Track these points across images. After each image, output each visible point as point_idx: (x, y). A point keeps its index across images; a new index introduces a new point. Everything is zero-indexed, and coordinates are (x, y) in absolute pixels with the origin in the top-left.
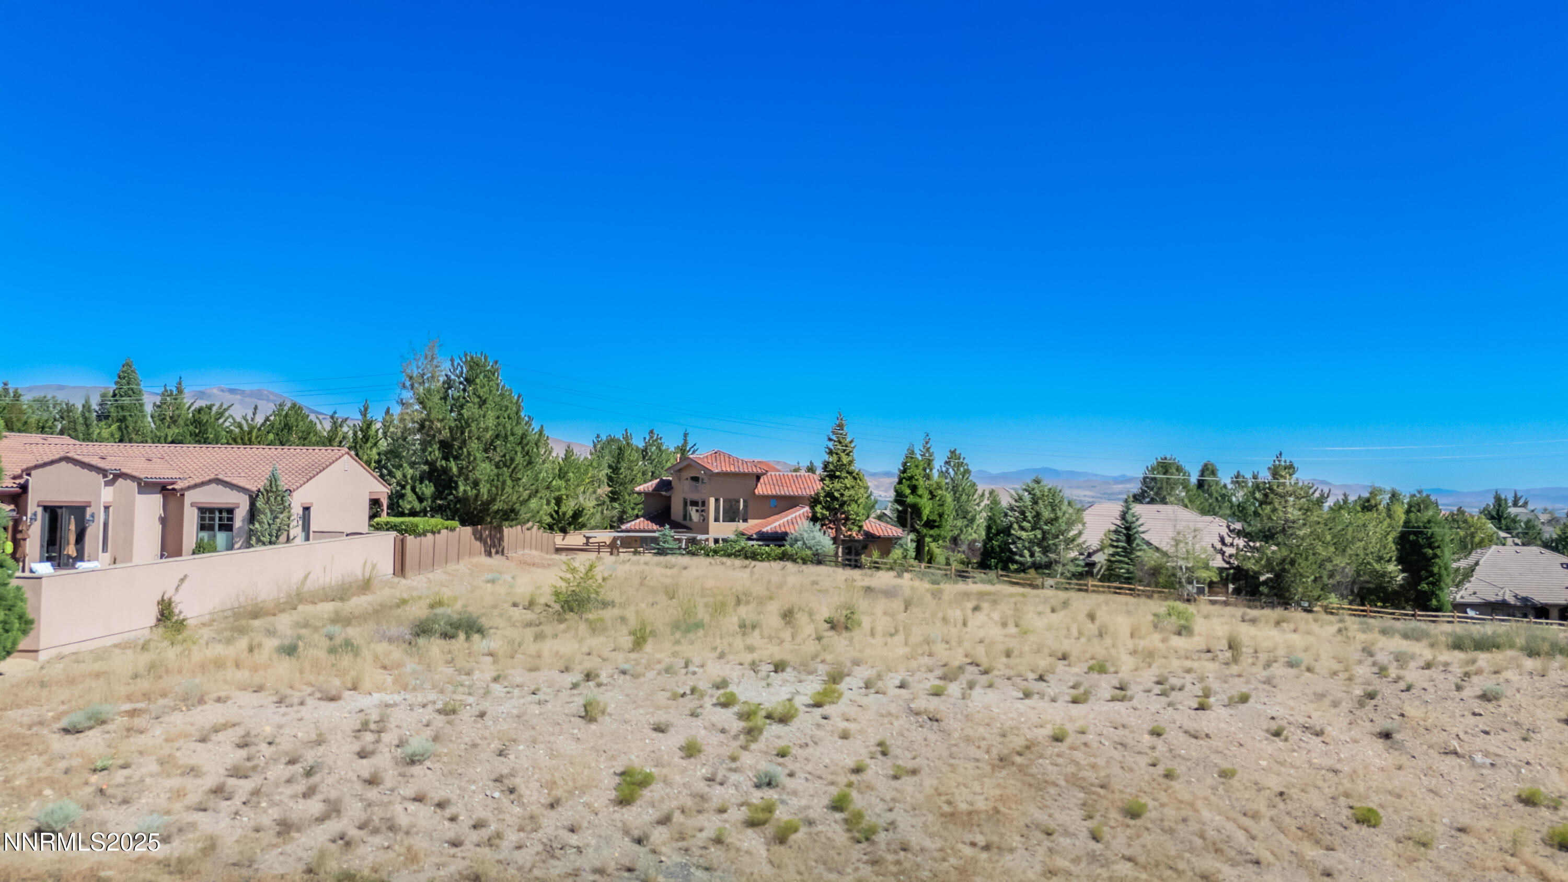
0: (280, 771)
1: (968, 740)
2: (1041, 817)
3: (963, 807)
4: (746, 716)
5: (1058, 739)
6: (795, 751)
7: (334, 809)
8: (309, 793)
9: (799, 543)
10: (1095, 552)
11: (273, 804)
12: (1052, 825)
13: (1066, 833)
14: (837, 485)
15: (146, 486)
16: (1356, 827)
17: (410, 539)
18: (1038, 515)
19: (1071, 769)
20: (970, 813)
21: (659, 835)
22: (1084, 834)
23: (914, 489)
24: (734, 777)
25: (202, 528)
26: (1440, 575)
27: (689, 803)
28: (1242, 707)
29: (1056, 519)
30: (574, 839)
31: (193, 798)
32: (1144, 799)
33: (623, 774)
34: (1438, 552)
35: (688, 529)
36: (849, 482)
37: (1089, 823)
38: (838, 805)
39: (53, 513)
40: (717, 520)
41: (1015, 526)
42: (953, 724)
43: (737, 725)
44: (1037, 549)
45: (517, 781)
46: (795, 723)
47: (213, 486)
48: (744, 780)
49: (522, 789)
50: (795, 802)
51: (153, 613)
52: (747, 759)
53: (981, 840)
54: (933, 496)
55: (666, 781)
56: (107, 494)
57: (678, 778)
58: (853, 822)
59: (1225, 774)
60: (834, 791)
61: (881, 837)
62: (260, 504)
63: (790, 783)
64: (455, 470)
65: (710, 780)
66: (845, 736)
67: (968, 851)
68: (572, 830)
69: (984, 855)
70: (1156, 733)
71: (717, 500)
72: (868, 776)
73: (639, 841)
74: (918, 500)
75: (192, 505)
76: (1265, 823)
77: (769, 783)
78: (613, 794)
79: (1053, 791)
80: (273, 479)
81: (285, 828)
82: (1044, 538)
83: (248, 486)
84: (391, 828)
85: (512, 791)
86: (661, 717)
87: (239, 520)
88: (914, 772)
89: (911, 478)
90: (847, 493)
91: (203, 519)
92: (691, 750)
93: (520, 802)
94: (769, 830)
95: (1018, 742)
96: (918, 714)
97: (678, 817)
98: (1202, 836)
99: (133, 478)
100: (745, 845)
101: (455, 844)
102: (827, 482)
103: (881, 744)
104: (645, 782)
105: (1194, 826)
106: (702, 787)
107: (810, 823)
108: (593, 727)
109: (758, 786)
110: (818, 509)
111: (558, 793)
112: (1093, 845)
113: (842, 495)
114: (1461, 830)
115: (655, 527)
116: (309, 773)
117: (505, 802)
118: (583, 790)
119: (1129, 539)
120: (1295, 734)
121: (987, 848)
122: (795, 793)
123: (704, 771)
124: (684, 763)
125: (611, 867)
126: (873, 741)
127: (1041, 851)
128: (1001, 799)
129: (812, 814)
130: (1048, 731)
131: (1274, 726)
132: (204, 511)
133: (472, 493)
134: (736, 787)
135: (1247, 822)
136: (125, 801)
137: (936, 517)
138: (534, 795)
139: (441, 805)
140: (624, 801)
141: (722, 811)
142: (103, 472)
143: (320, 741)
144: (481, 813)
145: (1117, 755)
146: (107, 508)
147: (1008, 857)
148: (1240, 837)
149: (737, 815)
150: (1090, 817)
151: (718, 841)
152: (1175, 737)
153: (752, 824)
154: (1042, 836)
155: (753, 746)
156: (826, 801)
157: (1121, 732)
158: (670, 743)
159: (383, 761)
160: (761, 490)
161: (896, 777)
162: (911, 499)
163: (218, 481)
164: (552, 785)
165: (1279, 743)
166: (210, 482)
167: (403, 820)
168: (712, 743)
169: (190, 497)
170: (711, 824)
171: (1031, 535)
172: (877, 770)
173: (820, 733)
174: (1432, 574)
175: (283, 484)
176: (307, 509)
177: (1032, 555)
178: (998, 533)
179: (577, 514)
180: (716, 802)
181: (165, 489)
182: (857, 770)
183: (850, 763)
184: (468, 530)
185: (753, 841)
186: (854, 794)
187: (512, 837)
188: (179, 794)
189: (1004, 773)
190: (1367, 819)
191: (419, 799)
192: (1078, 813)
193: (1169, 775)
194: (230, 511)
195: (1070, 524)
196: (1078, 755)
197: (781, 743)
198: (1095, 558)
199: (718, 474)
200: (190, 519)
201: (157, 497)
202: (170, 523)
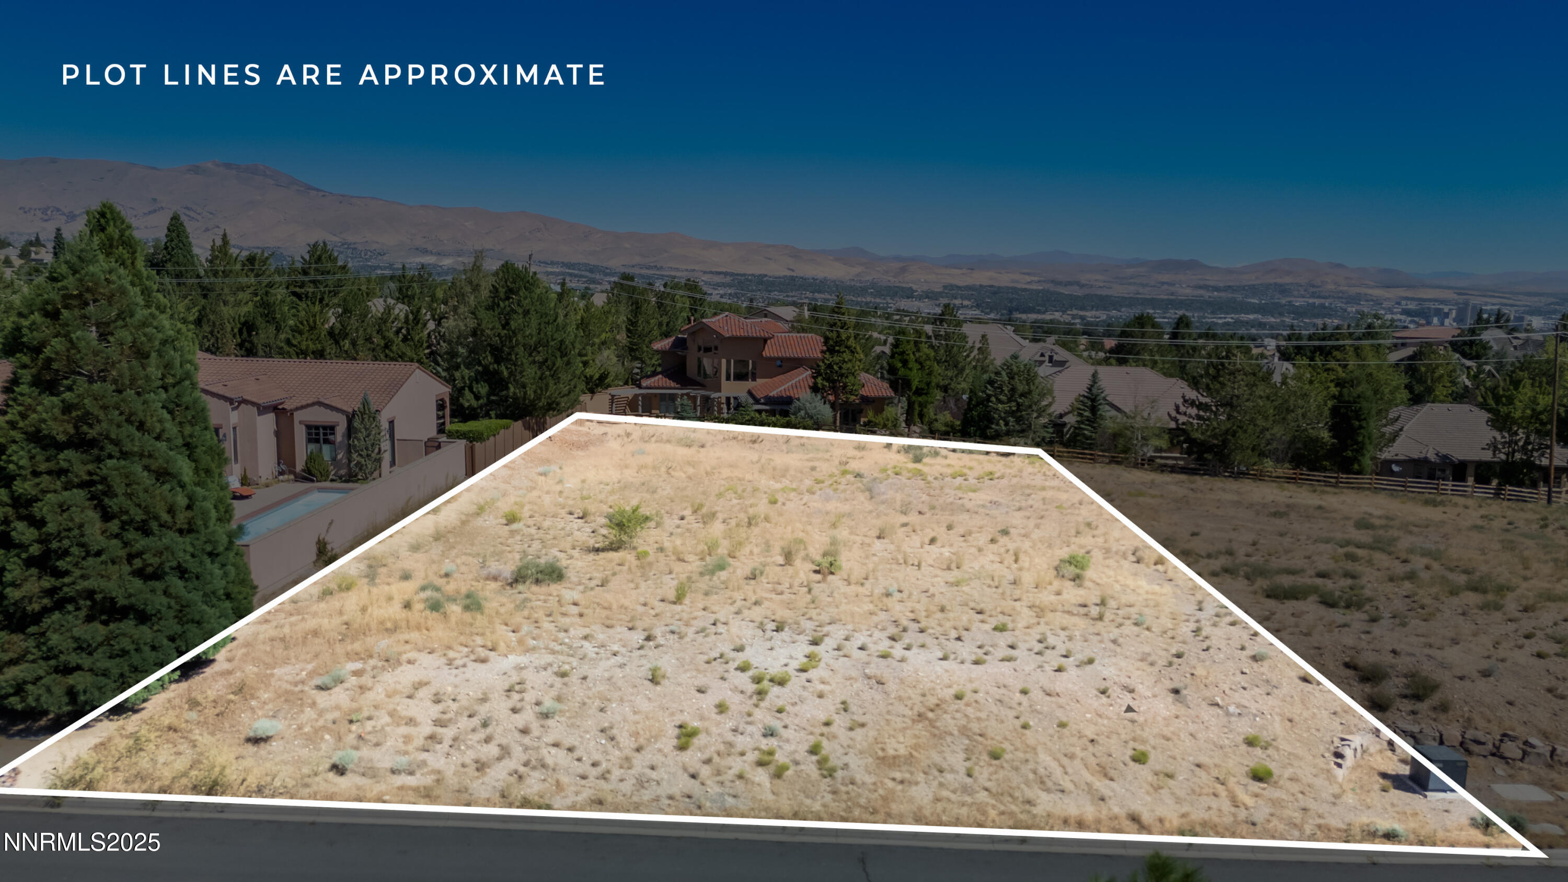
0: (464, 723)
1: (900, 699)
2: (936, 758)
3: (891, 752)
4: (758, 680)
5: (958, 697)
6: (788, 708)
7: (505, 751)
8: (488, 740)
9: (802, 413)
10: (1066, 414)
11: (468, 747)
12: (945, 765)
13: (952, 771)
14: (836, 359)
15: (262, 410)
16: (1132, 764)
17: (477, 445)
18: (1013, 390)
19: (964, 722)
20: (894, 757)
21: (705, 771)
22: (963, 771)
23: (905, 363)
24: (750, 728)
25: (310, 441)
26: (1363, 443)
27: (722, 748)
28: (1089, 668)
29: (1030, 392)
30: (654, 775)
31: (419, 742)
32: (1006, 746)
33: (680, 727)
34: (1364, 424)
35: (702, 386)
36: (847, 356)
37: (968, 764)
38: (814, 750)
40: (728, 378)
41: (993, 399)
42: (892, 686)
43: (752, 687)
44: (1011, 419)
45: (615, 732)
46: (789, 685)
47: (316, 407)
48: (756, 730)
49: (619, 738)
50: (788, 748)
52: (758, 714)
53: (898, 775)
54: (922, 367)
55: (708, 732)
56: (234, 417)
57: (714, 730)
58: (822, 763)
59: (1062, 725)
60: (812, 740)
61: (839, 774)
62: (356, 423)
63: (785, 733)
64: (506, 374)
65: (735, 731)
66: (821, 696)
67: (890, 784)
68: (653, 768)
69: (900, 787)
70: (1024, 692)
71: (728, 363)
72: (833, 729)
73: (693, 776)
74: (908, 372)
75: (300, 422)
76: (1077, 762)
77: (770, 733)
78: (675, 742)
79: (949, 739)
80: (365, 403)
81: (481, 766)
82: (1018, 410)
83: (345, 408)
84: (544, 766)
85: (612, 739)
86: (701, 681)
87: (340, 435)
88: (863, 725)
89: (903, 353)
90: (844, 366)
91: (309, 434)
92: (721, 708)
93: (617, 746)
94: (772, 768)
95: (932, 701)
96: (869, 678)
97: (716, 759)
98: (1035, 772)
99: (253, 404)
100: (757, 779)
101: (584, 777)
102: (827, 355)
103: (844, 703)
104: (693, 734)
105: (1031, 765)
106: (730, 737)
107: (797, 763)
108: (658, 688)
109: (765, 736)
110: (819, 380)
111: (642, 741)
112: (969, 780)
113: (840, 368)
114: (1198, 766)
115: (673, 384)
116: (485, 725)
117: (609, 746)
118: (656, 738)
119: (1094, 409)
120: (1115, 691)
121: (902, 782)
122: (788, 741)
123: (730, 725)
124: (719, 717)
125: (678, 794)
126: (839, 700)
127: (935, 783)
128: (916, 747)
129: (798, 757)
130: (952, 691)
131: (1103, 685)
132: (309, 427)
133: (520, 394)
134: (751, 736)
135: (1065, 761)
136: (377, 745)
137: (923, 386)
138: (626, 742)
139: (570, 750)
140: (682, 748)
141: (742, 754)
142: (230, 401)
143: (484, 700)
144: (597, 757)
145: (995, 709)
146: (234, 428)
147: (914, 788)
148: (1058, 772)
149: (752, 757)
150: (968, 759)
151: (740, 777)
152: (1036, 694)
153: (761, 764)
154: (936, 773)
155: (762, 704)
156: (806, 747)
157: (1002, 691)
158: (708, 702)
159: (528, 717)
160: (767, 352)
161: (851, 729)
162: (902, 372)
163: (320, 404)
164: (636, 734)
165: (1104, 699)
166: (313, 404)
167: (550, 761)
168: (735, 702)
169: (298, 416)
170: (737, 765)
171: (1007, 406)
172: (840, 722)
173: (805, 694)
174: (1357, 443)
175: (373, 408)
176: (391, 423)
177: (1007, 424)
178: (978, 404)
179: (603, 377)
180: (739, 748)
181: (276, 409)
182: (827, 724)
183: (823, 717)
184: (520, 423)
185: (761, 776)
186: (825, 743)
187: (617, 773)
188: (407, 739)
189: (920, 725)
190: (1140, 758)
191: (556, 745)
192: (962, 756)
193: (1025, 727)
194: (331, 429)
195: (1043, 395)
196: (970, 711)
197: (780, 703)
198: (1066, 419)
199: (729, 338)
200: (300, 434)
201: (271, 417)
202: (283, 436)
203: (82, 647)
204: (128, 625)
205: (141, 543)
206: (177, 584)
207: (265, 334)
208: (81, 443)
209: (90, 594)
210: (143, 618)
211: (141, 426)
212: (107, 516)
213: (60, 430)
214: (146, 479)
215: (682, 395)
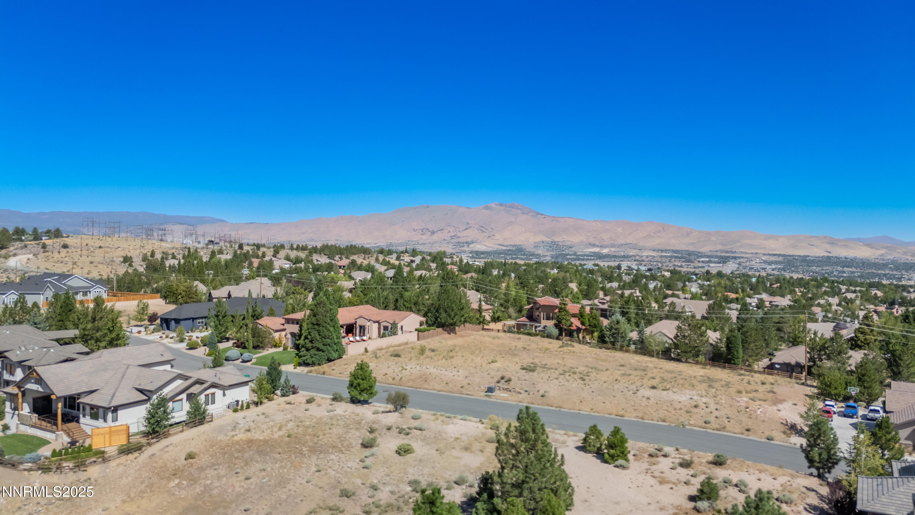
9: (546, 331)
15: (375, 322)
17: (420, 333)
18: (612, 327)
25: (384, 331)
29: (618, 328)
35: (536, 321)
39: (361, 327)
40: (544, 319)
44: (611, 337)
47: (385, 322)
51: (364, 350)
56: (368, 324)
62: (393, 326)
71: (544, 314)
80: (394, 321)
82: (613, 334)
83: (391, 322)
87: (389, 330)
91: (384, 329)
92: (394, 372)
132: (384, 327)
133: (441, 321)
146: (368, 327)
160: (556, 311)
169: (382, 324)
171: (609, 333)
175: (396, 323)
176: (402, 326)
179: (498, 317)
181: (378, 322)
182: (407, 375)
184: (440, 329)
194: (387, 327)
196: (430, 376)
199: (542, 305)
200: (382, 328)
201: (377, 324)
202: (379, 329)
203: (315, 355)
204: (321, 352)
205: (324, 340)
206: (328, 347)
207: (401, 302)
208: (317, 324)
209: (316, 347)
210: (323, 351)
211: (325, 323)
212: (320, 335)
213: (315, 323)
214: (326, 331)
215: (530, 324)
